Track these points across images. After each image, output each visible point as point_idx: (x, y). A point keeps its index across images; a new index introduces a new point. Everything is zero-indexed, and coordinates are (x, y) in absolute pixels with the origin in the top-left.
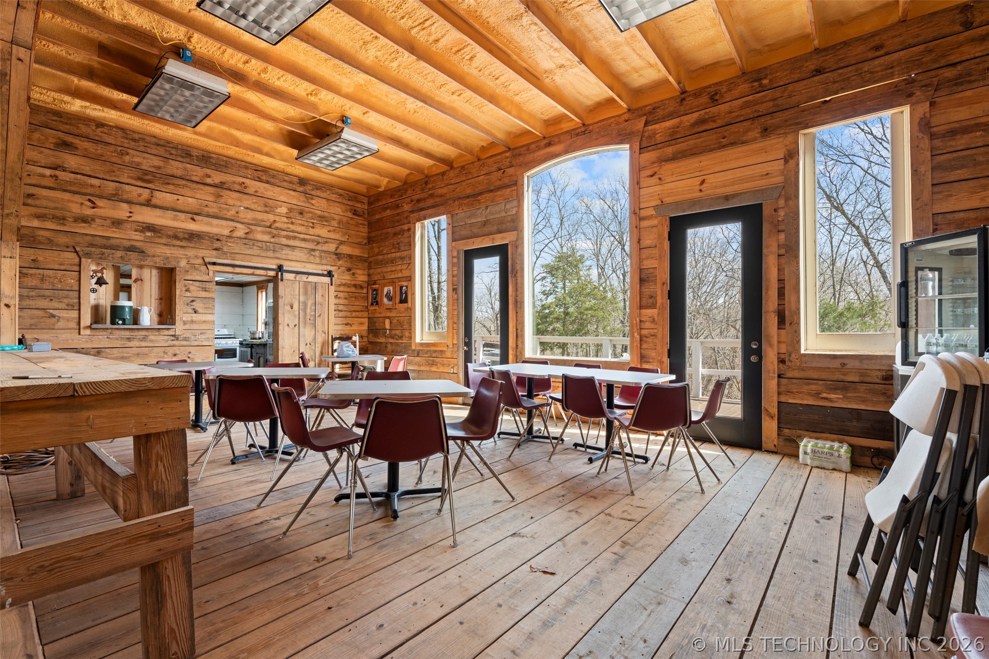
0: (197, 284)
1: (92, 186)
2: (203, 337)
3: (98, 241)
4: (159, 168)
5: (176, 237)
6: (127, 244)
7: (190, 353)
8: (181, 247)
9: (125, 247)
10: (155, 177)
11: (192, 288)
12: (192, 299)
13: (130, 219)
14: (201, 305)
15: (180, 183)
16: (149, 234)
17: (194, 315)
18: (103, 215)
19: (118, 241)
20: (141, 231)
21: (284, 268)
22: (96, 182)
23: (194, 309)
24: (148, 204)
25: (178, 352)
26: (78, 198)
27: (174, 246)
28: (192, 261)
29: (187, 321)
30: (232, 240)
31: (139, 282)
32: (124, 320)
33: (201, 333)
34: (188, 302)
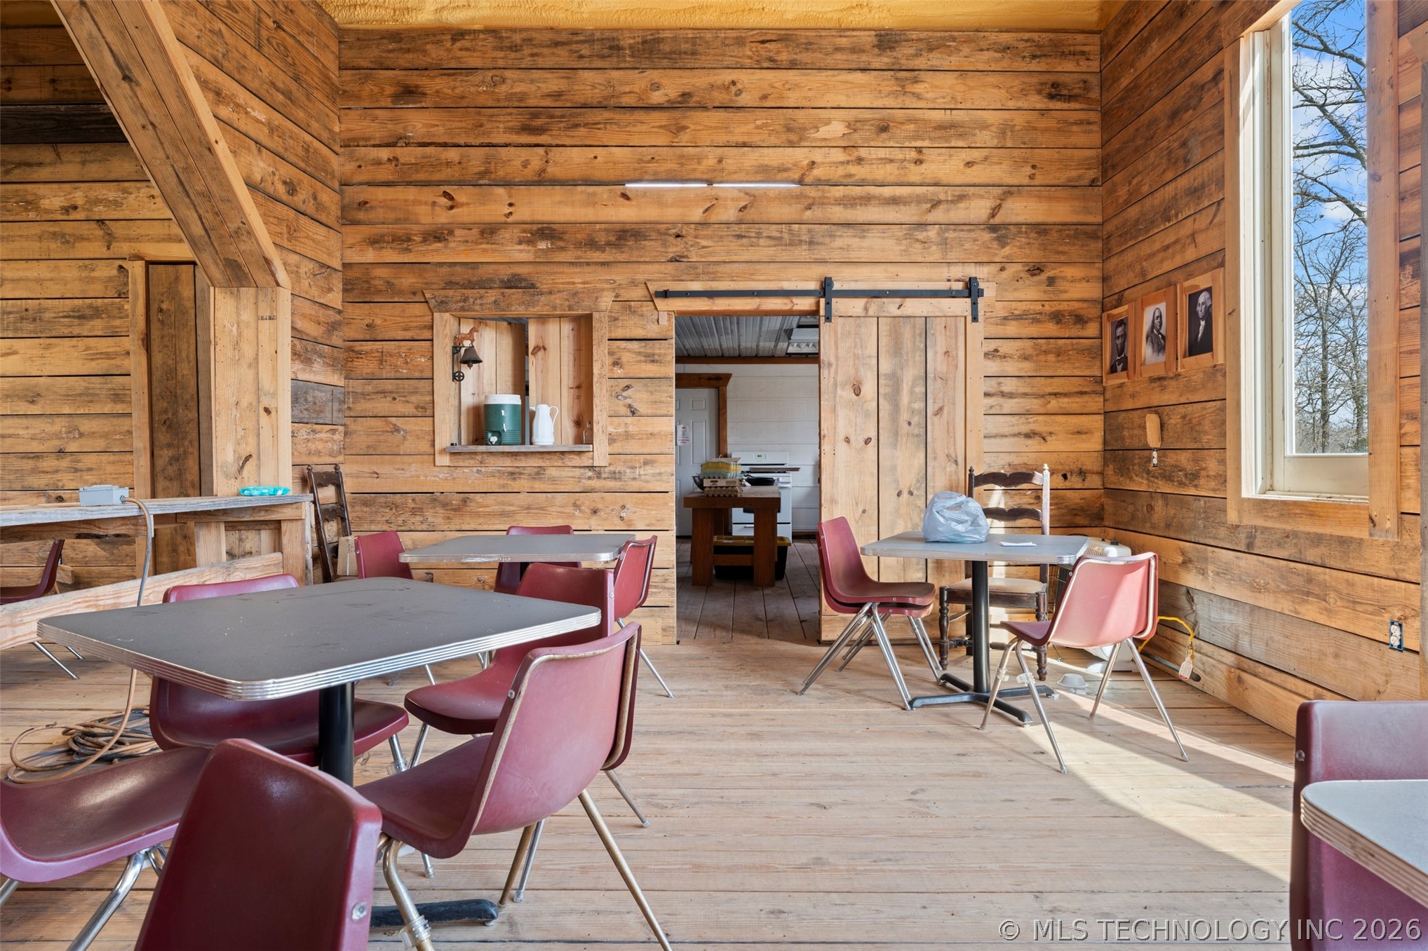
0: (635, 345)
1: (448, 164)
2: (649, 470)
3: (461, 275)
4: (558, 95)
5: (592, 244)
6: (505, 273)
7: (623, 507)
8: (603, 264)
9: (502, 281)
10: (552, 117)
11: (626, 357)
12: (626, 382)
13: (511, 219)
14: (645, 396)
15: (598, 119)
16: (542, 245)
17: (629, 420)
18: (466, 219)
19: (490, 269)
20: (530, 242)
21: (836, 286)
22: (453, 154)
23: (630, 406)
24: (542, 180)
25: (600, 506)
26: (428, 194)
27: (588, 264)
28: (625, 295)
29: (619, 435)
30: (709, 232)
31: (539, 354)
32: (499, 434)
33: (646, 463)
34: (618, 390)
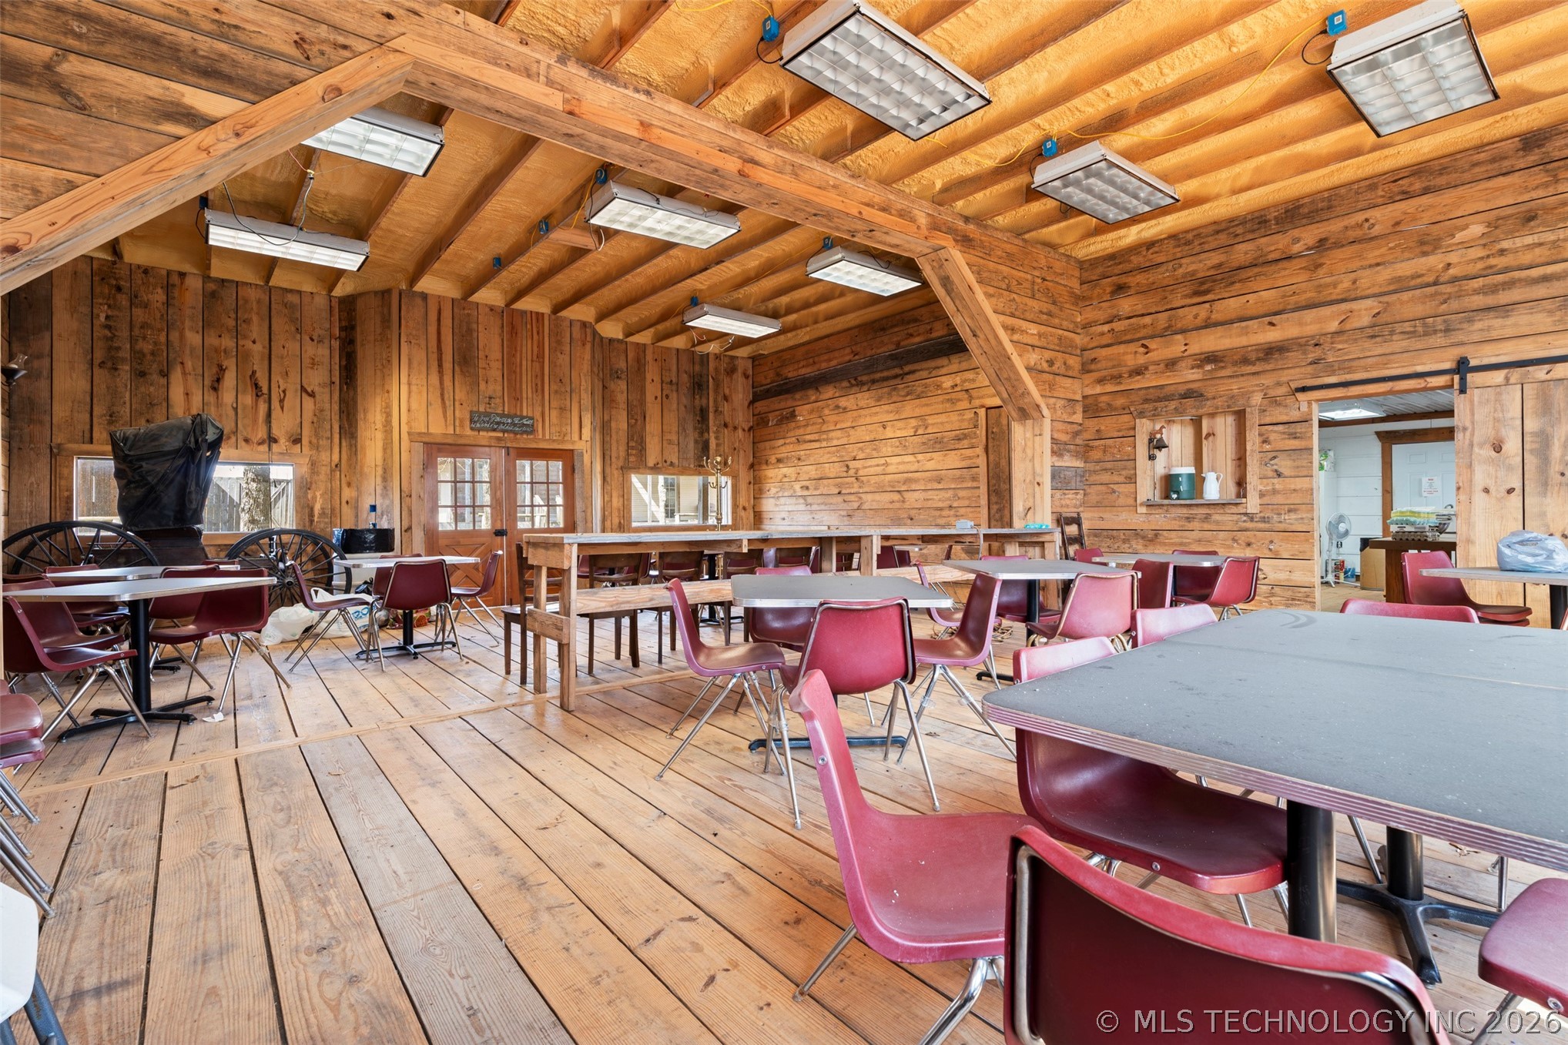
0: (1280, 428)
1: (1145, 326)
2: (1293, 516)
3: (1153, 394)
4: (1220, 265)
5: (1245, 361)
6: (1182, 389)
7: (1271, 542)
8: (1254, 374)
9: (1180, 395)
10: (1215, 281)
11: (1272, 437)
12: (1274, 454)
13: (1186, 354)
14: (1289, 463)
15: (1250, 274)
16: (1208, 367)
17: (1276, 481)
18: (1156, 359)
19: (1172, 388)
20: (1199, 367)
21: (1473, 363)
22: (1147, 320)
23: (1276, 471)
24: (1208, 325)
25: (1253, 541)
26: (1132, 347)
27: (1242, 375)
28: (1271, 393)
29: (1267, 491)
30: (1345, 338)
31: (1211, 438)
32: (1178, 492)
33: (1290, 511)
34: (1267, 460)
